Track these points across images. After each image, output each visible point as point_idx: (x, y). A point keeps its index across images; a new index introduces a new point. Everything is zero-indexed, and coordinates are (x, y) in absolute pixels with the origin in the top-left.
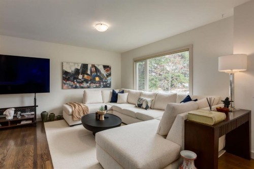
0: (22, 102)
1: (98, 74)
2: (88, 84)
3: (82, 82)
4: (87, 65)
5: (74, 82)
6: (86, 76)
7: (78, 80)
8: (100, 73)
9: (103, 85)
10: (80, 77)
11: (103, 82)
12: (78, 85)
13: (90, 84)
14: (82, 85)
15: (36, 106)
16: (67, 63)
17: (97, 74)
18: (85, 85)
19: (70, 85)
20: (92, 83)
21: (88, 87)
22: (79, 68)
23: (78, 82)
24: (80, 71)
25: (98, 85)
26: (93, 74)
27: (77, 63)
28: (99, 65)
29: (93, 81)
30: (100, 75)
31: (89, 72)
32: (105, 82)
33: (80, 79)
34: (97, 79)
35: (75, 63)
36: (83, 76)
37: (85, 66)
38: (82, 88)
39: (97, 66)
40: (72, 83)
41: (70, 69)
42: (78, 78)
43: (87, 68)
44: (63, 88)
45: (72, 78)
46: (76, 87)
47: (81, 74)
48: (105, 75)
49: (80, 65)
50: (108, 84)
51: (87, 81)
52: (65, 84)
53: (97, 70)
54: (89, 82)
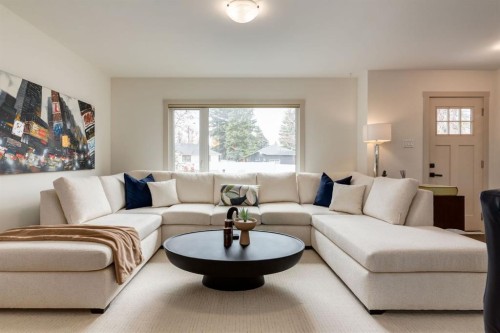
1: (68, 126)
2: (42, 158)
3: (23, 150)
4: (40, 88)
6: (35, 127)
7: (11, 141)
8: (73, 124)
9: (79, 161)
10: (18, 128)
11: (79, 152)
12: (10, 159)
13: (48, 156)
14: (23, 162)
17: (65, 125)
18: (32, 159)
20: (52, 153)
21: (43, 169)
22: (13, 93)
23: (10, 150)
24: (19, 105)
25: (67, 161)
26: (55, 124)
27: (7, 74)
28: (69, 98)
29: (54, 147)
30: (72, 130)
31: (44, 116)
32: (83, 151)
33: (18, 139)
34: (65, 141)
36: (28, 128)
39: (65, 99)
42: (9, 133)
43: (39, 101)
47: (22, 120)
48: (83, 131)
49: (18, 84)
50: (89, 158)
51: (36, 145)
53: (65, 113)
54: (45, 151)
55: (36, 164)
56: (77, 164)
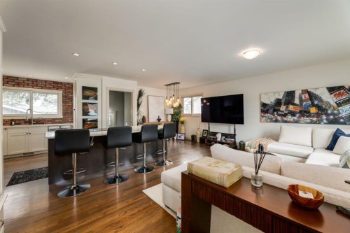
0: (229, 130)
1: (316, 103)
2: (295, 118)
3: (285, 115)
4: (294, 92)
5: (274, 115)
6: (291, 107)
7: (280, 113)
8: (320, 100)
9: (327, 119)
10: (283, 108)
11: (327, 115)
12: (279, 118)
13: (300, 117)
14: (285, 119)
15: (235, 135)
16: (265, 94)
17: (313, 103)
18: (290, 118)
19: (269, 118)
20: (303, 116)
21: (296, 122)
22: (281, 97)
23: (279, 115)
24: (283, 101)
25: (315, 119)
26: (304, 103)
27: (278, 92)
28: (317, 89)
29: (305, 113)
30: (320, 104)
31: (297, 101)
32: (333, 114)
33: (283, 112)
34: (313, 110)
35: (275, 93)
37: (290, 95)
38: (286, 122)
39: (312, 91)
40: (271, 116)
41: (269, 100)
42: (279, 110)
43: (294, 97)
44: (261, 121)
45: (271, 111)
46: (276, 121)
47: (285, 105)
48: (333, 103)
49: (282, 94)
50: (342, 118)
51: (293, 114)
52: (263, 117)
53: (312, 96)
54: (297, 115)
55: (292, 120)
56: (325, 121)
